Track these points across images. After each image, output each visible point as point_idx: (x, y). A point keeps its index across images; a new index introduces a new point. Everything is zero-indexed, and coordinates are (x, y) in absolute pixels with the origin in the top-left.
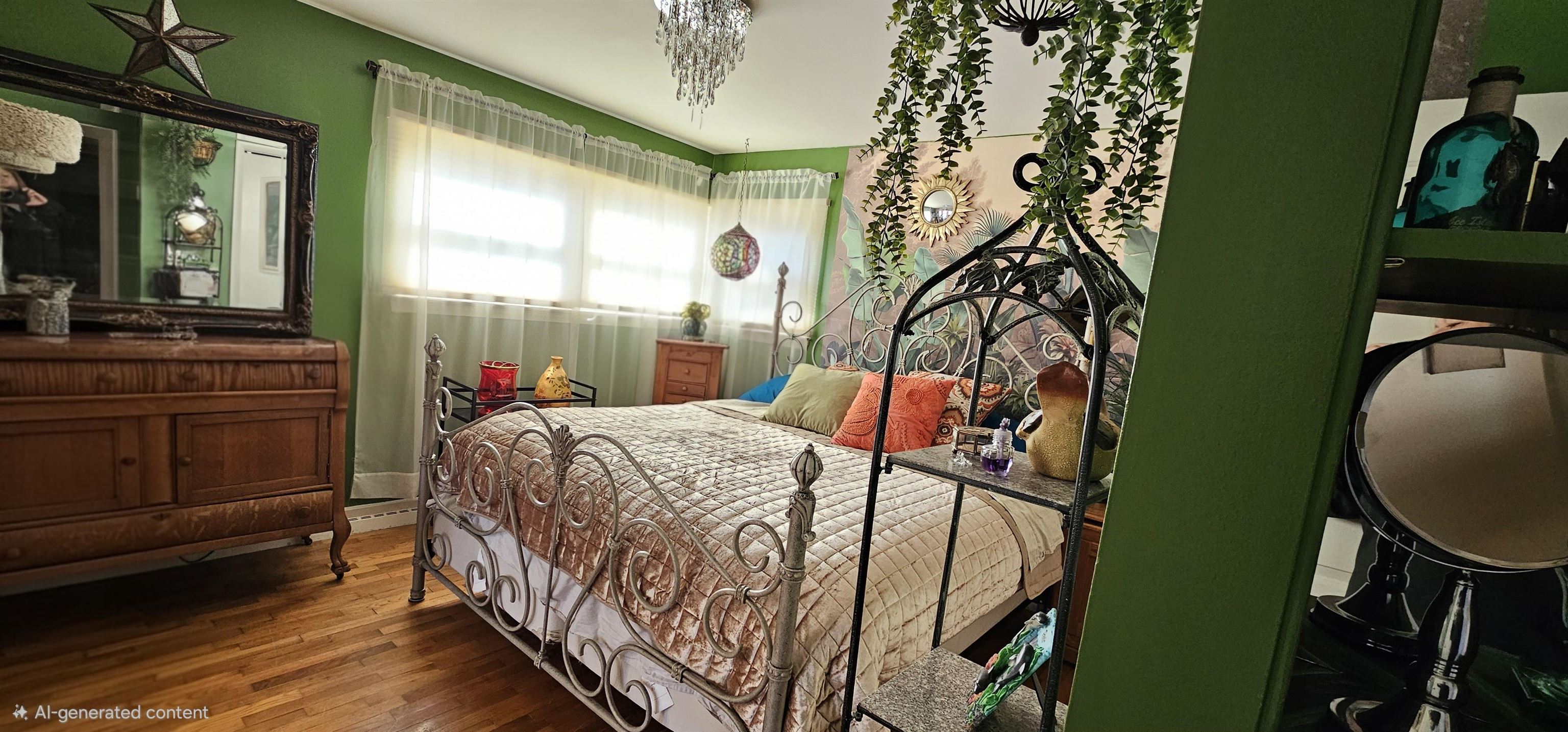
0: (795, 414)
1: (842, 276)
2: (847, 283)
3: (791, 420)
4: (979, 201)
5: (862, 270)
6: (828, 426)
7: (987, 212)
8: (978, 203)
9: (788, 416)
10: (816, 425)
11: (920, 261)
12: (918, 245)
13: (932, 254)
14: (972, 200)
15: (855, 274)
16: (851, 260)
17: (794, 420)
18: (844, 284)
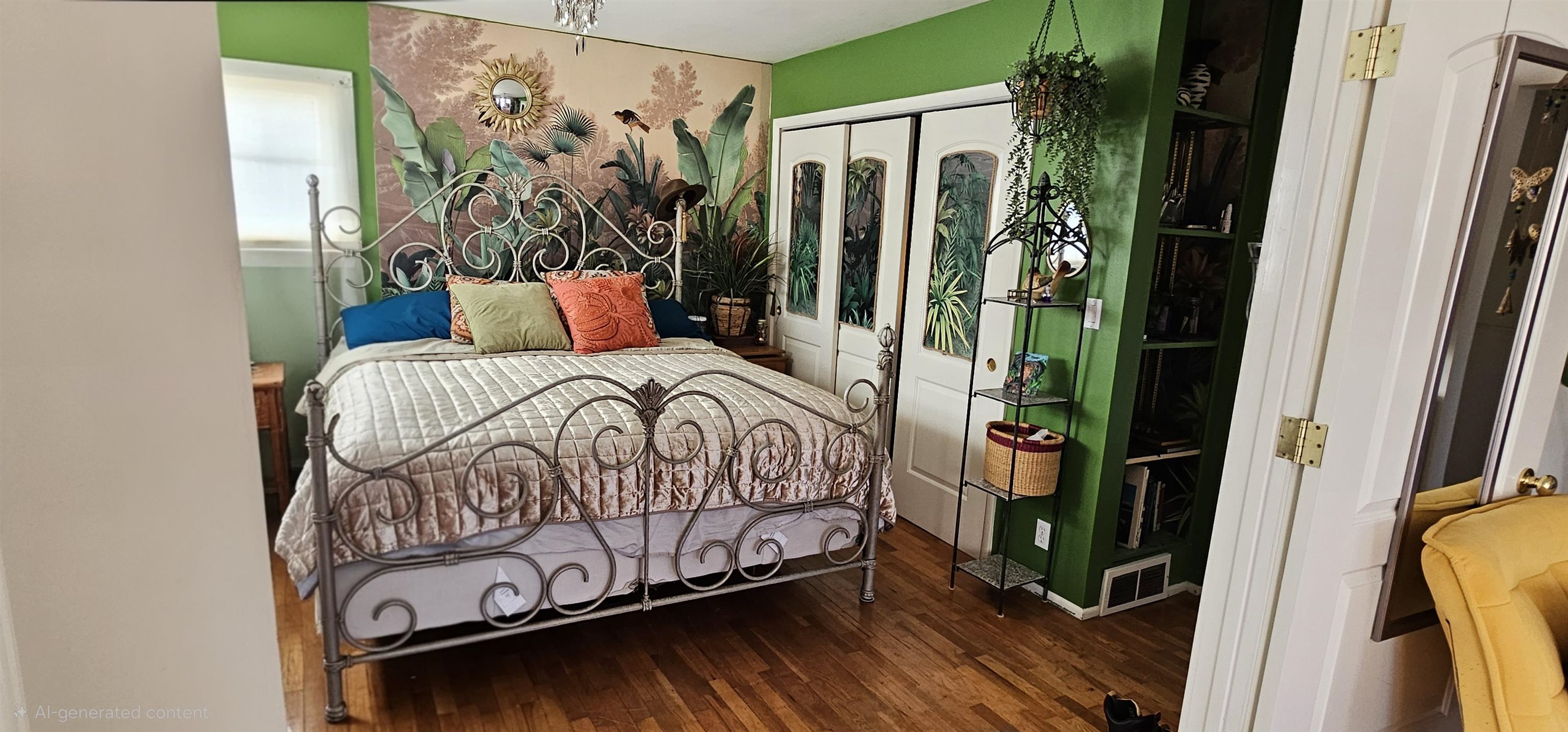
0: (518, 338)
1: (393, 171)
2: (402, 180)
3: (515, 345)
4: (552, 95)
5: (422, 163)
6: (558, 341)
7: (561, 107)
8: (551, 98)
9: (511, 341)
10: (545, 342)
11: (498, 153)
12: (493, 136)
13: (511, 147)
14: (545, 93)
15: (413, 169)
16: (402, 151)
17: (518, 345)
18: (398, 180)
